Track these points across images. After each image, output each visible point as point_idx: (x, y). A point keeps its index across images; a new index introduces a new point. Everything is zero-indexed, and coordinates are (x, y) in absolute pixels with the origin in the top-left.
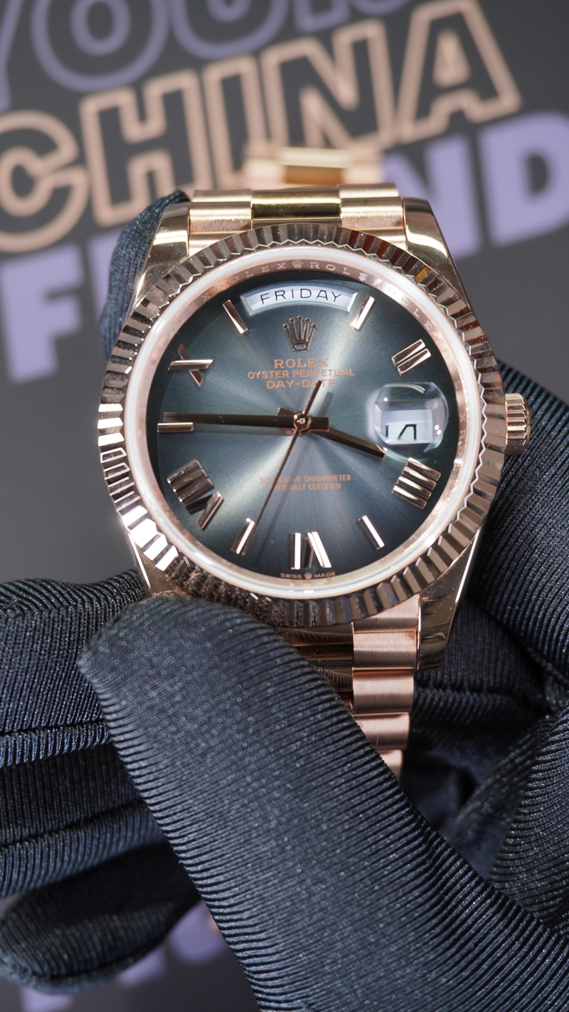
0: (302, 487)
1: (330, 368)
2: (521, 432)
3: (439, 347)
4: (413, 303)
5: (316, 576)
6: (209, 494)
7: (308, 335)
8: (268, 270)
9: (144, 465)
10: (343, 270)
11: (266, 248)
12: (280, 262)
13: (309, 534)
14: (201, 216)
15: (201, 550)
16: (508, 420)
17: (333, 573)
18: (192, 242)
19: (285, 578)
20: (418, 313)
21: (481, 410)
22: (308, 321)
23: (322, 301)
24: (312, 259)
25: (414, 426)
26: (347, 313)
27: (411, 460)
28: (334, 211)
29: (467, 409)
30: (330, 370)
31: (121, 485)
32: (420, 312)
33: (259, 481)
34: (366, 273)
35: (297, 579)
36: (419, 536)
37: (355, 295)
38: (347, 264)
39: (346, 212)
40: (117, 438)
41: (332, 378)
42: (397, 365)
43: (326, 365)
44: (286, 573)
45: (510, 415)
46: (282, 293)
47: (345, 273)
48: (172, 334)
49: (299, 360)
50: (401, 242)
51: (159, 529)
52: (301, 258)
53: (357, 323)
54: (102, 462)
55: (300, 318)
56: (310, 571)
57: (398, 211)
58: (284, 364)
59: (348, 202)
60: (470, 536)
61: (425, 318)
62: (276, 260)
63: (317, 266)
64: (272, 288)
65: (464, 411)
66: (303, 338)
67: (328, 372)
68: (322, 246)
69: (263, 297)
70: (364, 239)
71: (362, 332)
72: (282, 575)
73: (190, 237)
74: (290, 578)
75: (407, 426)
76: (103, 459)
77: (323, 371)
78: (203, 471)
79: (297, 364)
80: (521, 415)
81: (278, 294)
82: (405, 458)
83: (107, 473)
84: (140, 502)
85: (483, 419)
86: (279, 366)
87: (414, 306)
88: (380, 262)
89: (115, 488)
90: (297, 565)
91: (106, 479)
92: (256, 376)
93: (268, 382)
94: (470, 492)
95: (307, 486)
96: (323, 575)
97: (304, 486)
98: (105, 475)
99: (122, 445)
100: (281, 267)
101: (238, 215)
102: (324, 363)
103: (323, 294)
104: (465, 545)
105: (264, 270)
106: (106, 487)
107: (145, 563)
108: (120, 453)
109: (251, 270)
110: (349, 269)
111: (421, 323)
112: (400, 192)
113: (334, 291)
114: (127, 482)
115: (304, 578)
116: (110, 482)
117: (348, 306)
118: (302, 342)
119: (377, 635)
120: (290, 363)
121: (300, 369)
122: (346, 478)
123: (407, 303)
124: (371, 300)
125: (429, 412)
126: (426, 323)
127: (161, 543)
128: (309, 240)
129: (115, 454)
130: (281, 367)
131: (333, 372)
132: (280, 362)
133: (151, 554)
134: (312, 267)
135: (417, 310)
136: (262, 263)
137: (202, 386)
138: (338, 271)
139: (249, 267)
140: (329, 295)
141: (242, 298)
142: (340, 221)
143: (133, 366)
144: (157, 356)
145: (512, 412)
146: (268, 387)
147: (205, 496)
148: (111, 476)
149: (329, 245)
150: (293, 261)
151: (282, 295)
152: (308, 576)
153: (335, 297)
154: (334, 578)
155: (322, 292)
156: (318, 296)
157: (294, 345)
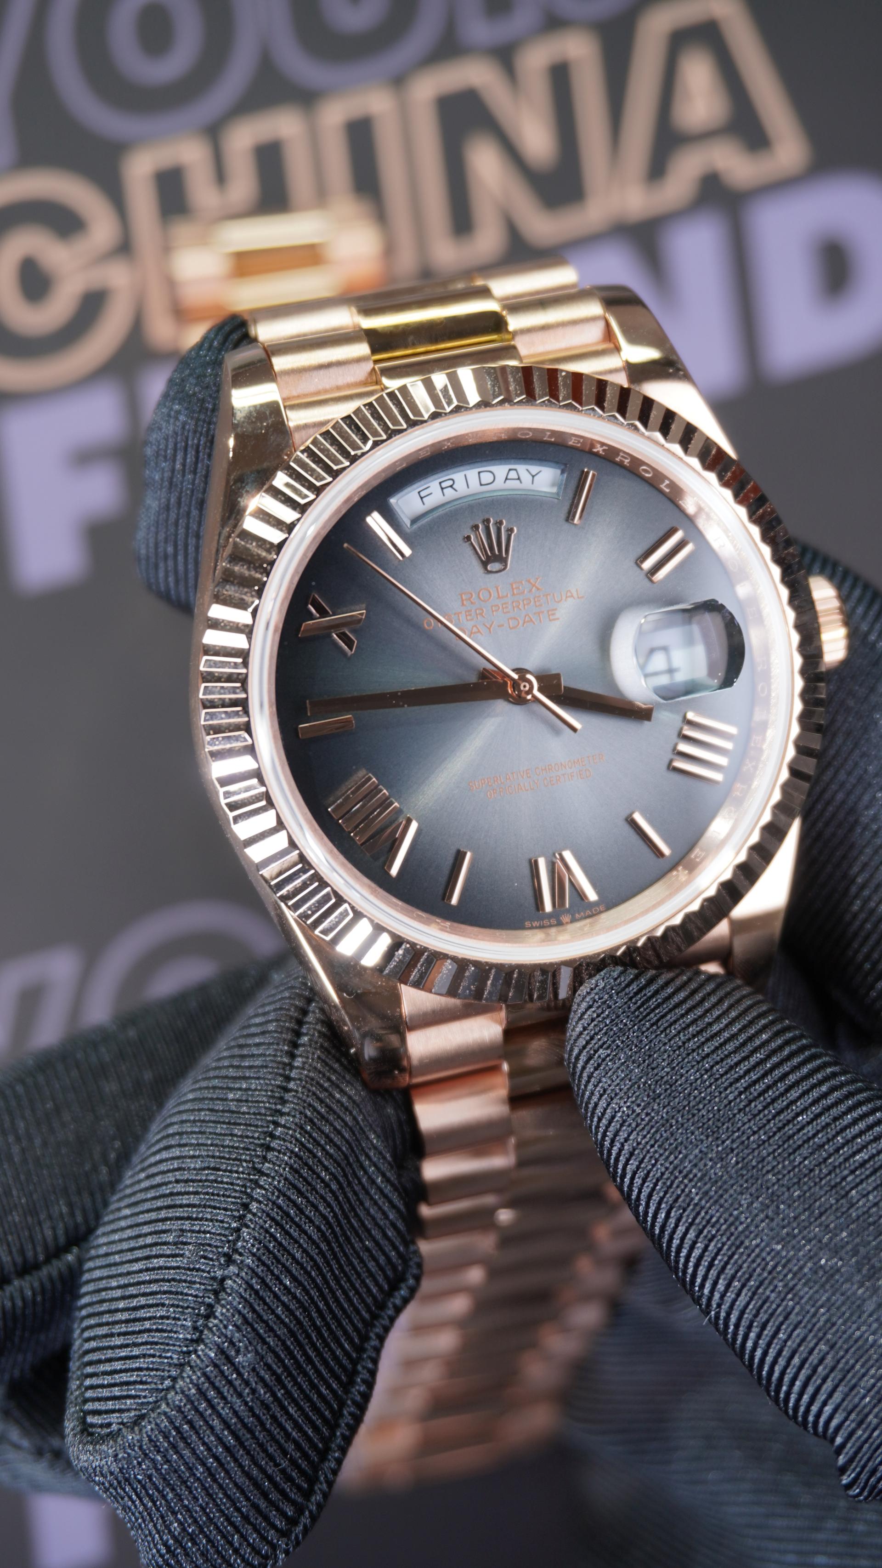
3: (706, 534)
4: (660, 473)
5: (576, 917)
7: (504, 546)
8: (429, 454)
10: (544, 436)
12: (447, 440)
17: (602, 908)
19: (532, 928)
20: (667, 486)
22: (499, 522)
23: (513, 486)
28: (496, 323)
30: (546, 596)
32: (671, 484)
34: (578, 435)
35: (550, 926)
38: (549, 427)
40: (244, 764)
41: (550, 607)
43: (539, 589)
44: (532, 921)
46: (451, 483)
47: (546, 439)
49: (500, 589)
52: (475, 431)
54: (224, 803)
55: (487, 521)
57: (597, 311)
61: (682, 493)
62: (439, 439)
63: (504, 437)
64: (433, 479)
66: (497, 552)
67: (543, 599)
68: (511, 404)
69: (422, 493)
70: (567, 381)
72: (527, 924)
74: (540, 927)
77: (536, 599)
81: (443, 485)
87: (662, 477)
90: (548, 907)
96: (588, 913)
98: (232, 823)
99: (256, 773)
100: (449, 445)
102: (534, 585)
103: (513, 475)
105: (422, 455)
108: (254, 786)
109: (402, 460)
110: (555, 433)
111: (674, 500)
113: (530, 467)
115: (560, 924)
118: (498, 557)
123: (648, 472)
124: (592, 475)
126: (681, 498)
129: (245, 789)
131: (550, 598)
132: (470, 597)
135: (667, 482)
136: (420, 448)
137: (356, 654)
140: (524, 474)
141: (392, 501)
149: (520, 401)
150: (465, 435)
151: (451, 486)
152: (566, 918)
153: (533, 476)
154: (604, 916)
155: (511, 472)
156: (506, 479)
157: (485, 564)
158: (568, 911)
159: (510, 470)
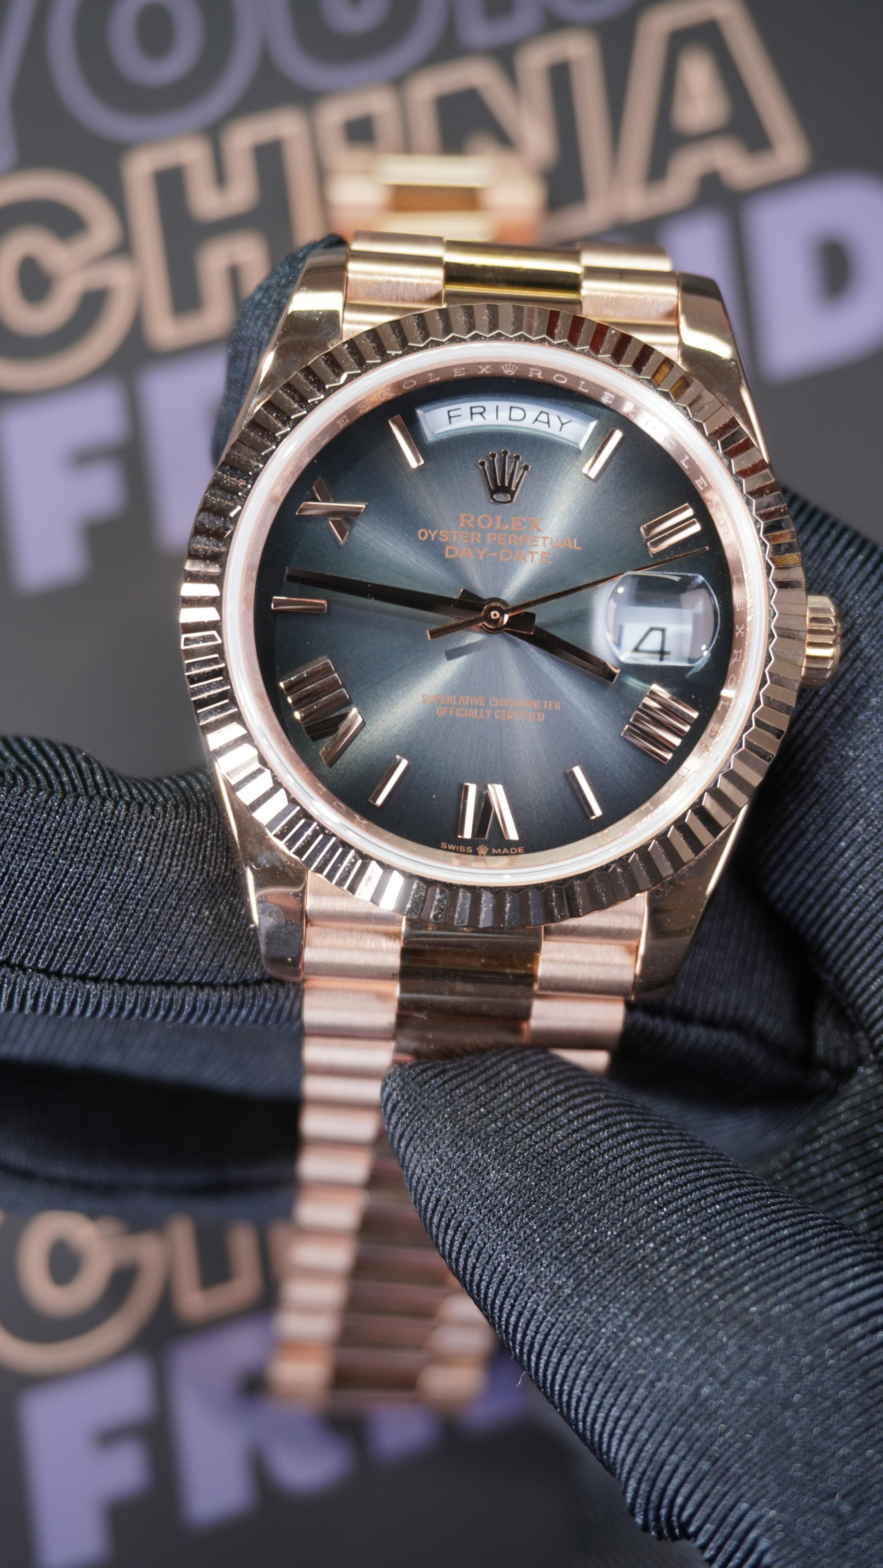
0: (485, 714)
1: (545, 534)
2: (825, 659)
3: (714, 518)
4: (683, 448)
5: (494, 851)
6: (343, 711)
7: (515, 481)
8: (464, 374)
9: (248, 659)
10: (579, 385)
11: (464, 340)
12: (484, 364)
13: (489, 786)
14: (366, 273)
15: (324, 797)
16: (809, 638)
17: (520, 850)
18: (349, 316)
19: (447, 850)
20: (687, 462)
21: (770, 622)
22: (517, 458)
23: (541, 428)
24: (532, 363)
25: (663, 631)
26: (579, 452)
27: (655, 687)
28: (571, 283)
29: (749, 619)
30: (545, 538)
31: (209, 687)
32: (691, 462)
33: (421, 699)
34: (612, 393)
35: (466, 853)
36: (656, 806)
37: (593, 424)
38: (587, 377)
39: (589, 287)
40: (208, 614)
41: (546, 550)
42: (648, 540)
43: (539, 530)
44: (449, 842)
45: (812, 632)
46: (481, 410)
47: (580, 389)
48: (307, 460)
49: (499, 517)
50: (670, 345)
51: (263, 761)
52: (516, 361)
53: (593, 468)
54: (183, 647)
55: (505, 453)
56: (487, 843)
57: (670, 294)
58: (475, 521)
59: (594, 273)
60: (733, 811)
61: (698, 472)
62: (477, 361)
63: (539, 375)
64: (466, 402)
65: (743, 622)
66: (507, 484)
67: (541, 541)
68: (551, 345)
69: (452, 414)
70: (615, 340)
71: (599, 482)
72: (443, 845)
73: (347, 306)
74: (455, 851)
75: (652, 629)
76: (185, 645)
77: (534, 539)
78: (336, 675)
79: (494, 525)
80: (827, 633)
81: (474, 410)
82: (646, 686)
83: (190, 666)
84: (238, 718)
85: (771, 636)
86: (466, 524)
87: (683, 452)
88: (638, 379)
89: (200, 690)
90: (468, 834)
91: (187, 674)
92: (429, 536)
93: (447, 548)
94: (741, 746)
95: (493, 712)
96: (505, 850)
97: (488, 712)
98: (185, 668)
99: (216, 626)
100: (484, 371)
101: (422, 277)
102: (536, 526)
103: (543, 417)
104: (723, 825)
105: (457, 374)
106: (186, 686)
107: (236, 807)
108: (213, 638)
109: (436, 372)
110: (588, 384)
111: (691, 477)
112: (675, 261)
113: (561, 414)
114: (220, 684)
115: (475, 853)
116: (193, 680)
117: (581, 438)
118: (506, 490)
119: (577, 945)
120: (484, 522)
121: (498, 531)
122: (554, 706)
123: (671, 445)
124: (618, 435)
125: (687, 613)
126: (698, 478)
127: (264, 782)
128: (530, 334)
129: (205, 639)
130: (470, 525)
131: (548, 542)
132: (468, 518)
133: (247, 796)
134: (531, 375)
135: (687, 458)
136: (455, 363)
137: (347, 544)
138: (571, 385)
139: (435, 368)
140: (554, 420)
141: (419, 412)
142: (579, 303)
143: (242, 506)
144: (281, 492)
145: (816, 626)
146: (447, 556)
147: (337, 714)
148: (194, 672)
149: (562, 343)
150: (503, 364)
151: (481, 414)
152: (482, 850)
153: (563, 424)
154: (520, 857)
155: (542, 415)
156: (536, 420)
157: (492, 493)
158: (485, 843)
159: (541, 412)
